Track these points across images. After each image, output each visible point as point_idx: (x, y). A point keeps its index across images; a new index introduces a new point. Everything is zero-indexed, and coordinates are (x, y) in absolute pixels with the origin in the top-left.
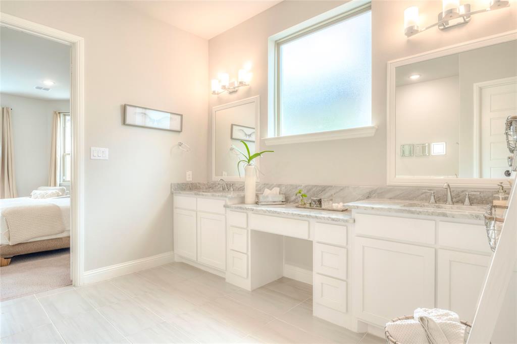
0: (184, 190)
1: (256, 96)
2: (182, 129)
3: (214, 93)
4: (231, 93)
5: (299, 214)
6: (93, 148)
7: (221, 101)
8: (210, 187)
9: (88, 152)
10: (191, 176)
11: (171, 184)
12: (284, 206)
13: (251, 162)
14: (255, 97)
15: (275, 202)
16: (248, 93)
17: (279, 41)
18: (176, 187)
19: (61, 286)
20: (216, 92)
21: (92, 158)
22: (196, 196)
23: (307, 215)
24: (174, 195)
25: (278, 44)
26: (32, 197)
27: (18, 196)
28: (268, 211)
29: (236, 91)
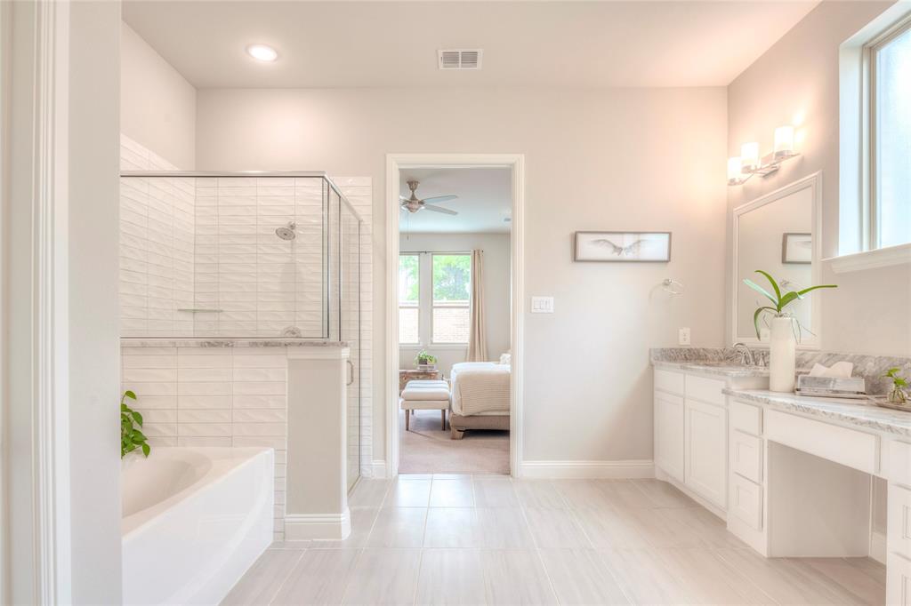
0: (675, 360)
1: (816, 174)
2: (669, 257)
3: (732, 182)
4: (766, 176)
5: (852, 419)
6: (534, 298)
7: (748, 194)
8: (728, 358)
9: (529, 304)
10: (688, 337)
11: (650, 350)
12: (865, 402)
13: (784, 310)
14: (814, 175)
15: (837, 392)
16: (799, 170)
17: (873, 43)
18: (659, 355)
19: (498, 472)
20: (737, 181)
21: (533, 311)
22: (683, 371)
23: (870, 423)
24: (655, 367)
25: (870, 51)
26: (501, 362)
27: (488, 360)
28: (793, 405)
29: (776, 171)
